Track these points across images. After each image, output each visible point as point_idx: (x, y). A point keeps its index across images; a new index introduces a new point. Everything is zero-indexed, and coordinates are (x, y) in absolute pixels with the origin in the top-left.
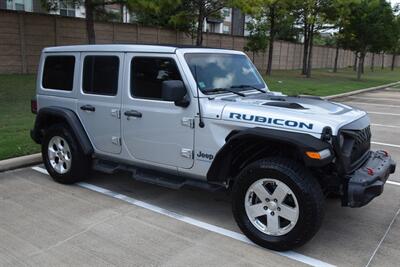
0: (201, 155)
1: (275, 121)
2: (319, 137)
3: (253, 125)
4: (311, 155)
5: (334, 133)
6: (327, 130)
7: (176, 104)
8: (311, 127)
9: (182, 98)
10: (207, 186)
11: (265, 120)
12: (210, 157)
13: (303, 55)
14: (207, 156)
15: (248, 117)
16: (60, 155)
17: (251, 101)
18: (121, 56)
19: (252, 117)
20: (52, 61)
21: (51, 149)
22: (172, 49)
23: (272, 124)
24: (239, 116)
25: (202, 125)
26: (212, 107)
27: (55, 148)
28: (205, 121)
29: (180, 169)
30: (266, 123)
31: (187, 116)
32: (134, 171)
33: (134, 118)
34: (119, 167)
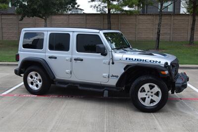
0: (113, 76)
2: (163, 66)
3: (136, 62)
4: (163, 72)
5: (169, 64)
6: (166, 63)
8: (160, 62)
11: (141, 60)
14: (115, 76)
19: (135, 59)
24: (130, 59)
25: (113, 63)
29: (102, 83)
33: (79, 61)
34: (69, 84)
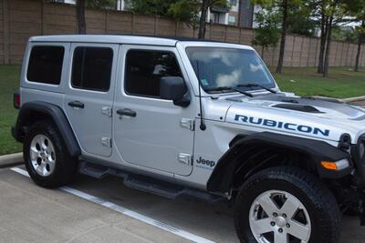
0: (201, 161)
1: (286, 126)
2: (336, 144)
3: (260, 129)
4: (326, 165)
5: (353, 141)
6: (346, 138)
7: (175, 103)
8: (327, 133)
9: (181, 97)
10: (206, 197)
11: (274, 124)
12: (211, 163)
13: (319, 50)
14: (207, 162)
15: (255, 120)
16: (44, 156)
17: (259, 102)
18: (115, 48)
19: (260, 120)
20: (39, 52)
21: (34, 149)
22: (172, 42)
23: (283, 128)
24: (245, 119)
25: (203, 127)
26: (216, 108)
27: (38, 147)
28: (206, 123)
29: (177, 176)
30: (276, 127)
31: (186, 116)
32: (125, 176)
33: (128, 117)
34: (108, 171)
